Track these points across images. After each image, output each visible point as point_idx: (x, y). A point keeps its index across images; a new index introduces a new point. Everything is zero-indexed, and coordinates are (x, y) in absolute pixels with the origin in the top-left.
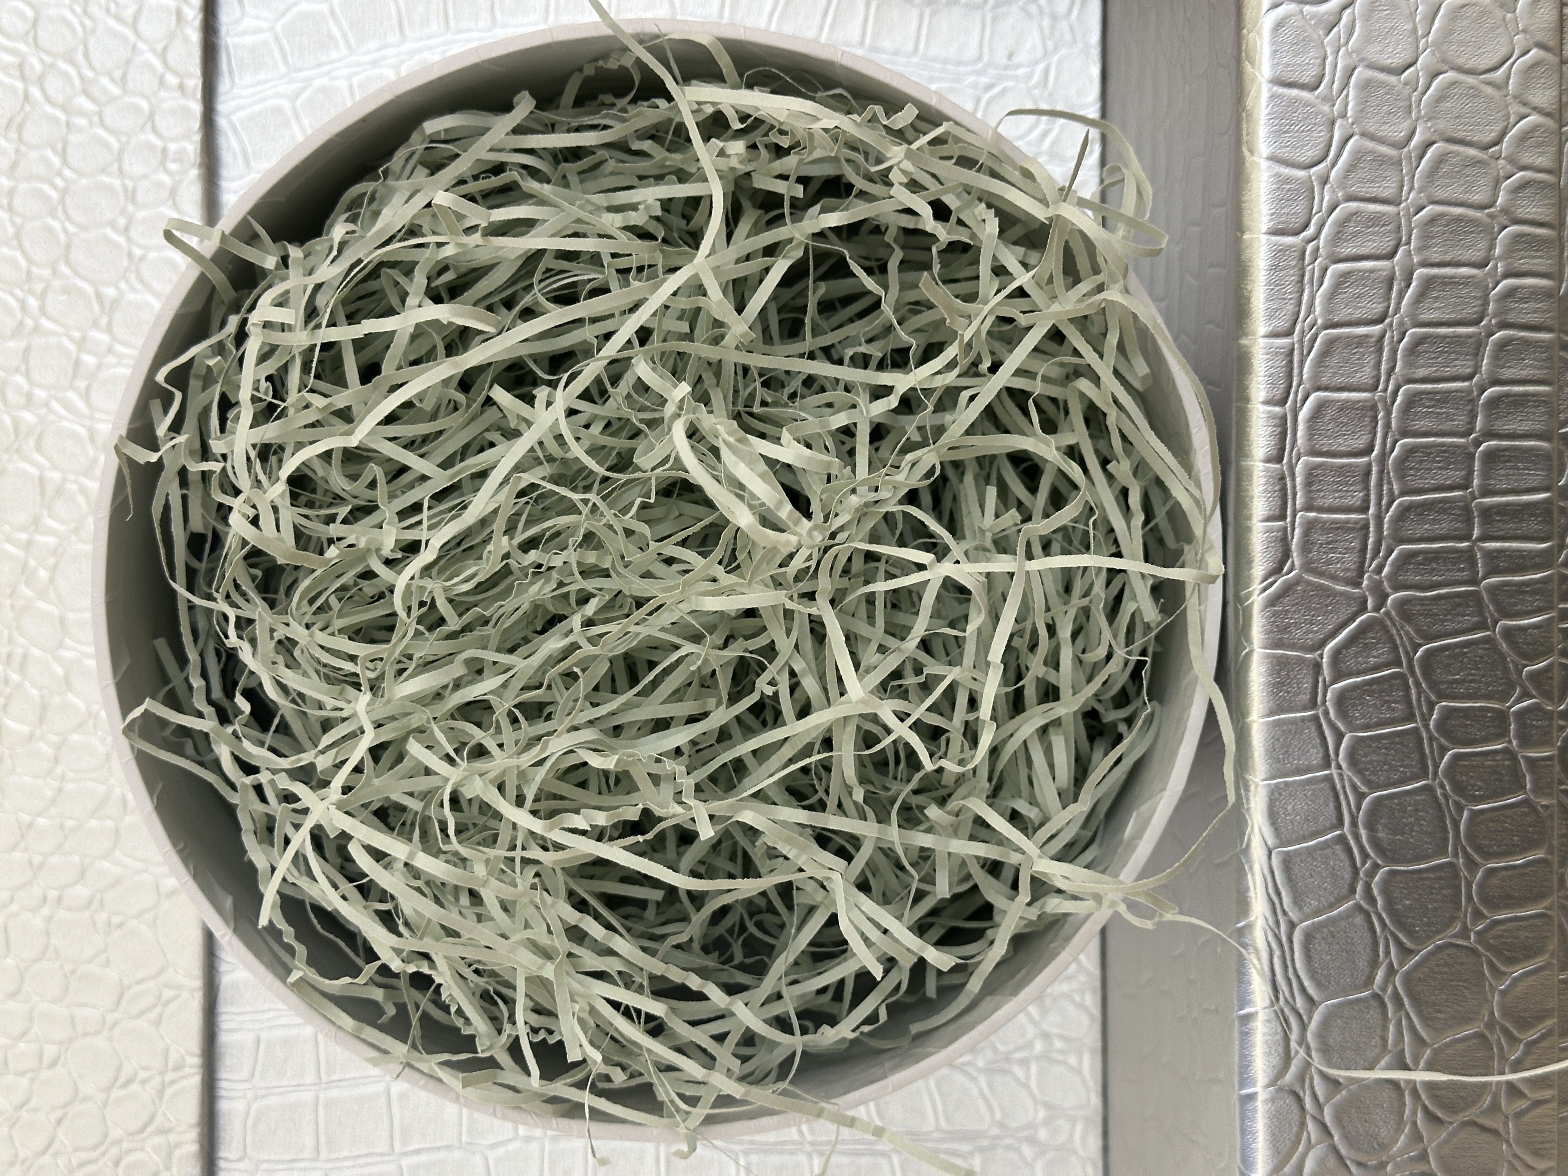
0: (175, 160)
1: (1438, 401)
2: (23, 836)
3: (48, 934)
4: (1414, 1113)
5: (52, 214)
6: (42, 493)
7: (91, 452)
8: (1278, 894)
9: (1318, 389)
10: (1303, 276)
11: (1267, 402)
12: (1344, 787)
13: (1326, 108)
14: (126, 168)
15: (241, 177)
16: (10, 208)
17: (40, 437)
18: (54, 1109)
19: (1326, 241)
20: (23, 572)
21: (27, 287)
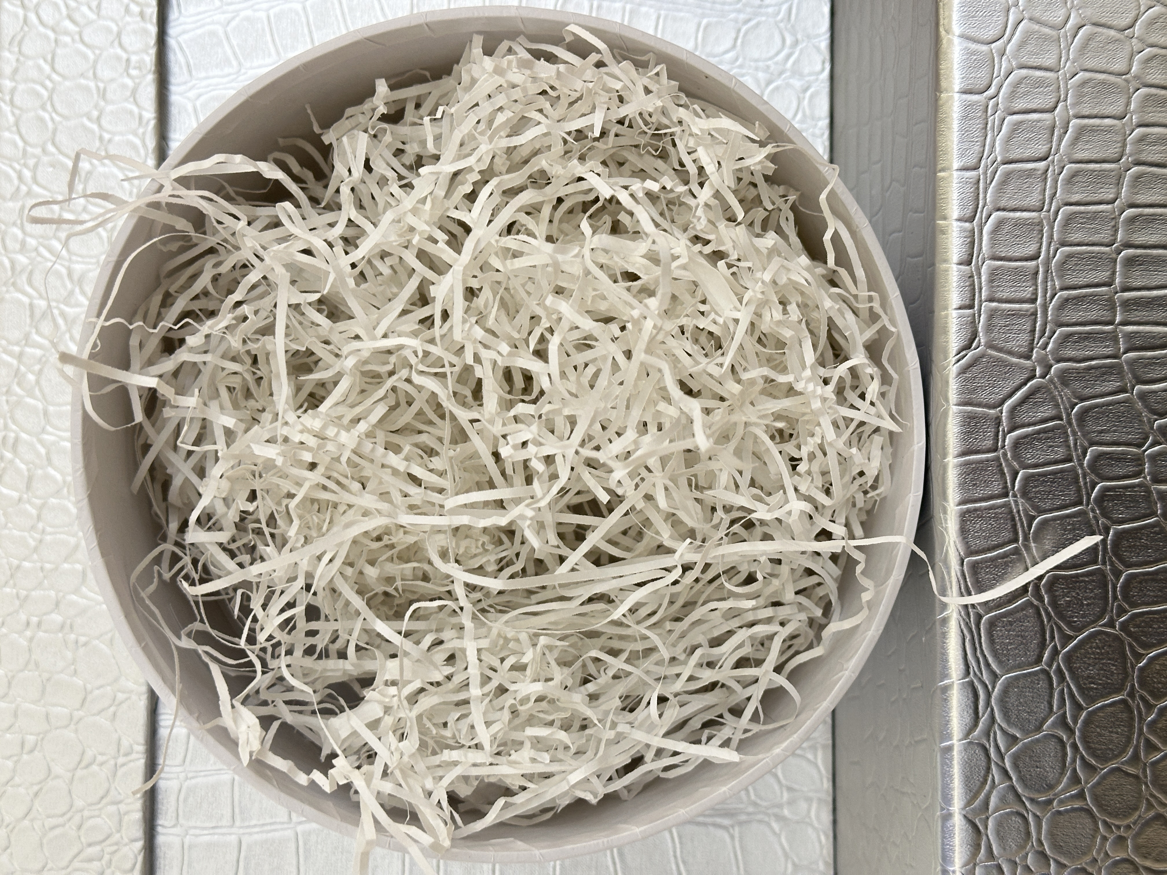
0: (135, 68)
1: (1088, 219)
2: (12, 576)
3: (30, 650)
4: (1074, 761)
5: (43, 108)
6: (32, 316)
7: (69, 286)
9: (998, 210)
10: (986, 124)
11: (959, 220)
12: (1018, 512)
14: (99, 73)
15: (185, 83)
16: (12, 103)
17: (31, 273)
18: (32, 784)
19: (1003, 99)
20: (16, 376)
21: (22, 161)
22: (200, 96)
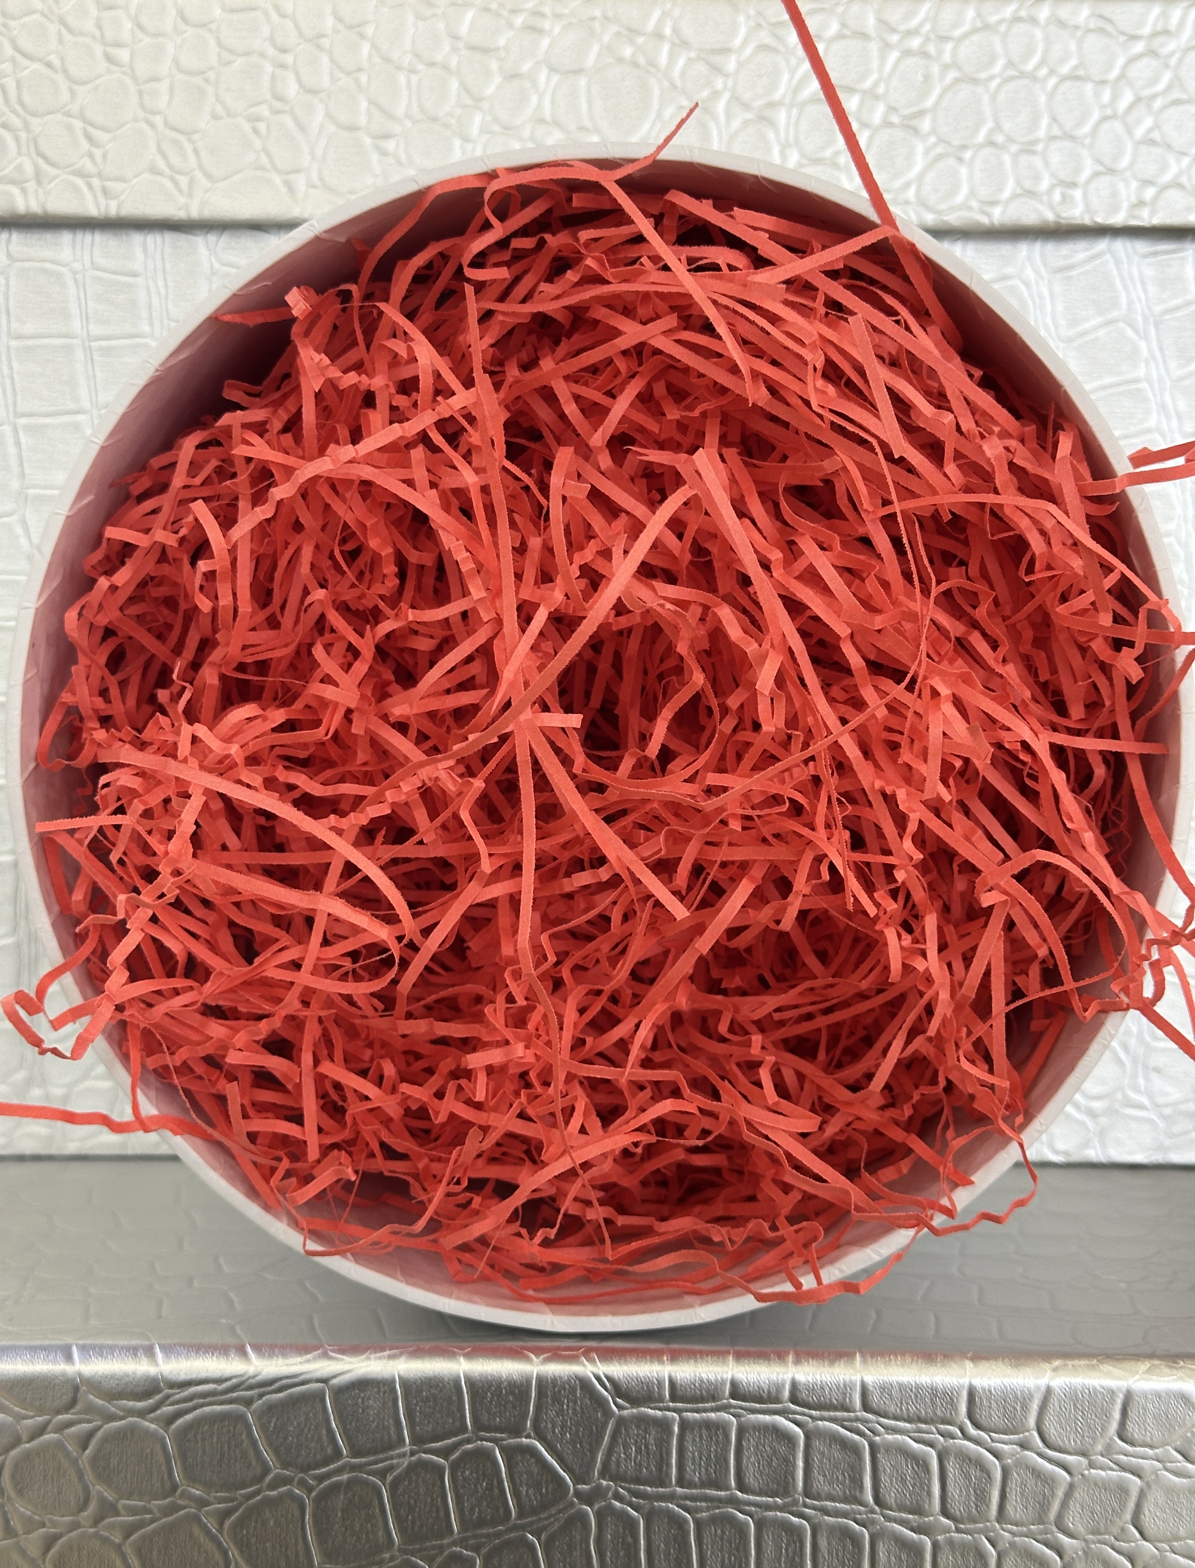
0: (1064, 197)
1: (794, 1559)
2: (350, 27)
3: (247, 54)
4: (54, 1525)
5: (1010, 64)
6: (713, 51)
7: (757, 104)
8: (280, 1390)
9: (807, 1437)
10: (925, 1422)
11: (794, 1385)
12: (392, 1458)
13: (1099, 1448)
14: (1057, 144)
15: (1045, 264)
16: (1016, 19)
18: (62, 59)
19: (961, 1446)
20: (630, 30)
21: (932, 36)
22: (1027, 284)
